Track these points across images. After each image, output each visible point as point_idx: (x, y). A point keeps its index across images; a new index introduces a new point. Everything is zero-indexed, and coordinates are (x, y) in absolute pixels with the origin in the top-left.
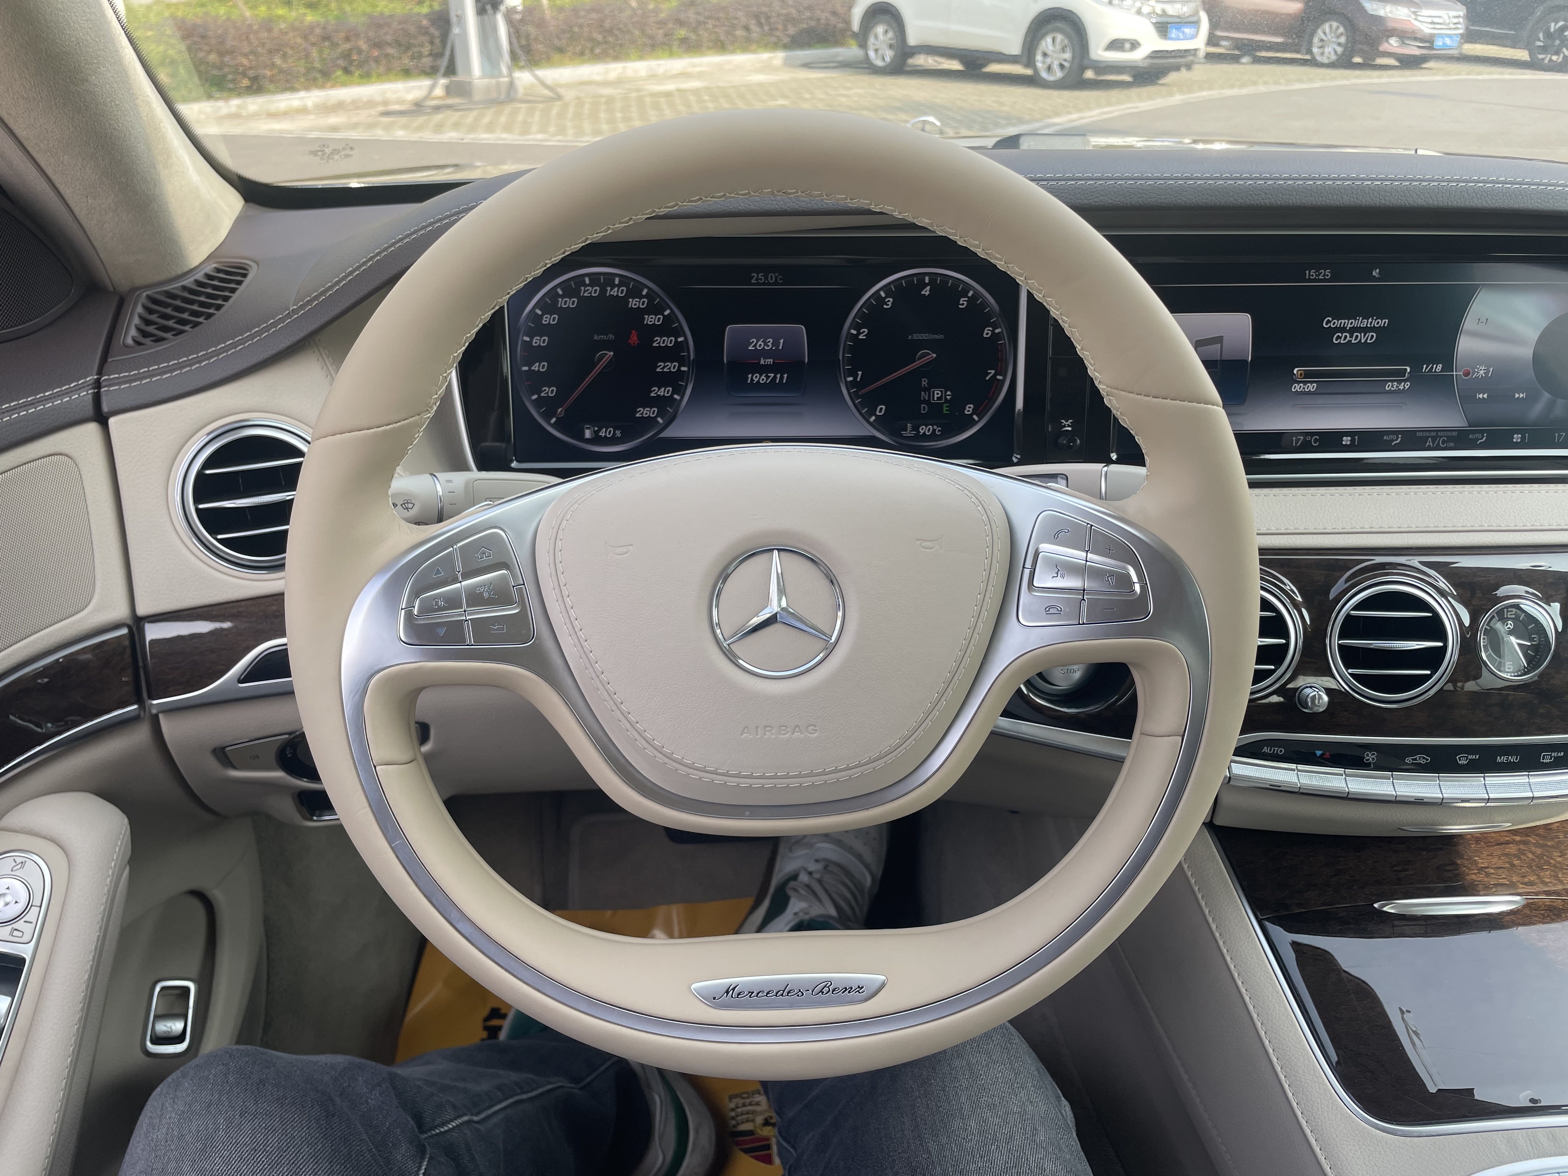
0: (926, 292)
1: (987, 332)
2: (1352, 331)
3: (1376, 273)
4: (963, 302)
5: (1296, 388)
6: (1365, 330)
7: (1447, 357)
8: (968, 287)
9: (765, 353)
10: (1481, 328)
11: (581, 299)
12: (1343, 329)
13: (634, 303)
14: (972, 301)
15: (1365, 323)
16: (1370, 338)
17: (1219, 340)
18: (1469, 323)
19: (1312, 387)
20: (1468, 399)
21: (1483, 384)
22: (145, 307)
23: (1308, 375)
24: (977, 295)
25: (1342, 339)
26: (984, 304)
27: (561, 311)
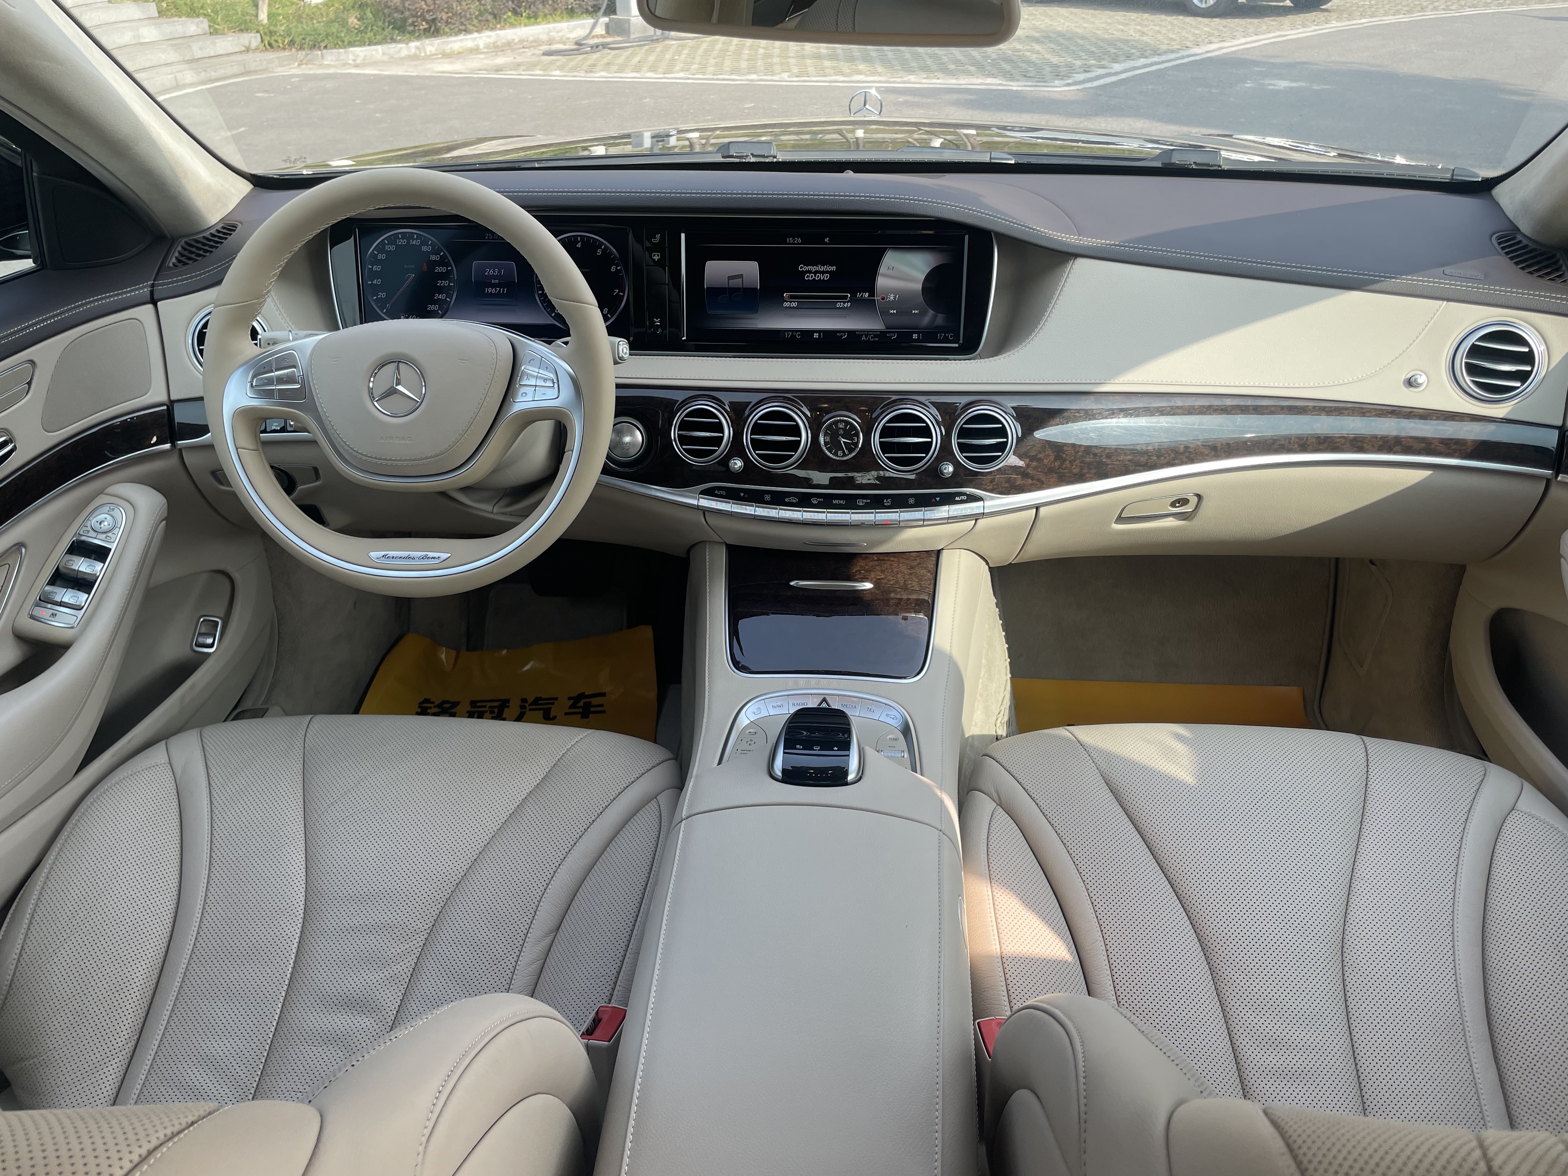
0: (579, 245)
1: (613, 269)
2: (815, 273)
3: (827, 240)
4: (599, 252)
5: (786, 304)
6: (823, 273)
7: (871, 288)
8: (601, 244)
9: (495, 277)
10: (890, 272)
11: (397, 246)
12: (810, 272)
13: (424, 248)
14: (604, 251)
15: (822, 269)
16: (826, 277)
17: (741, 276)
18: (883, 269)
19: (794, 305)
20: (884, 313)
21: (892, 305)
22: (182, 247)
23: (792, 297)
24: (606, 248)
25: (809, 277)
26: (611, 253)
27: (387, 252)
